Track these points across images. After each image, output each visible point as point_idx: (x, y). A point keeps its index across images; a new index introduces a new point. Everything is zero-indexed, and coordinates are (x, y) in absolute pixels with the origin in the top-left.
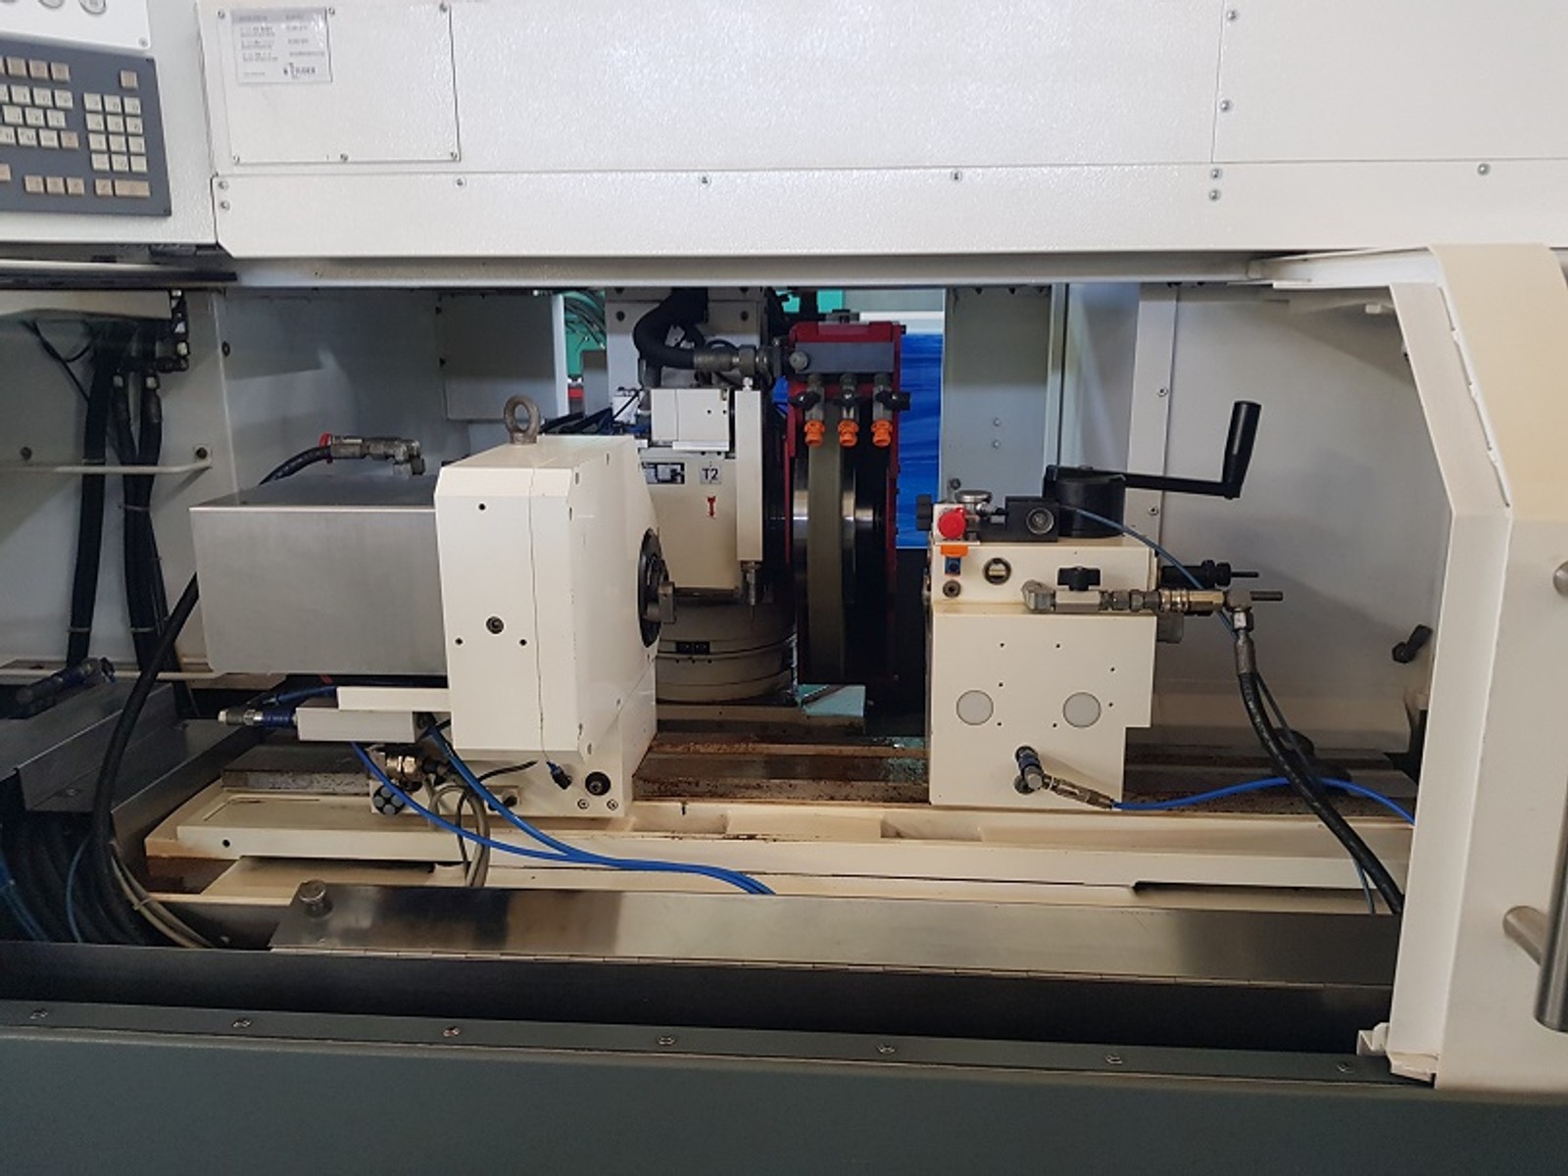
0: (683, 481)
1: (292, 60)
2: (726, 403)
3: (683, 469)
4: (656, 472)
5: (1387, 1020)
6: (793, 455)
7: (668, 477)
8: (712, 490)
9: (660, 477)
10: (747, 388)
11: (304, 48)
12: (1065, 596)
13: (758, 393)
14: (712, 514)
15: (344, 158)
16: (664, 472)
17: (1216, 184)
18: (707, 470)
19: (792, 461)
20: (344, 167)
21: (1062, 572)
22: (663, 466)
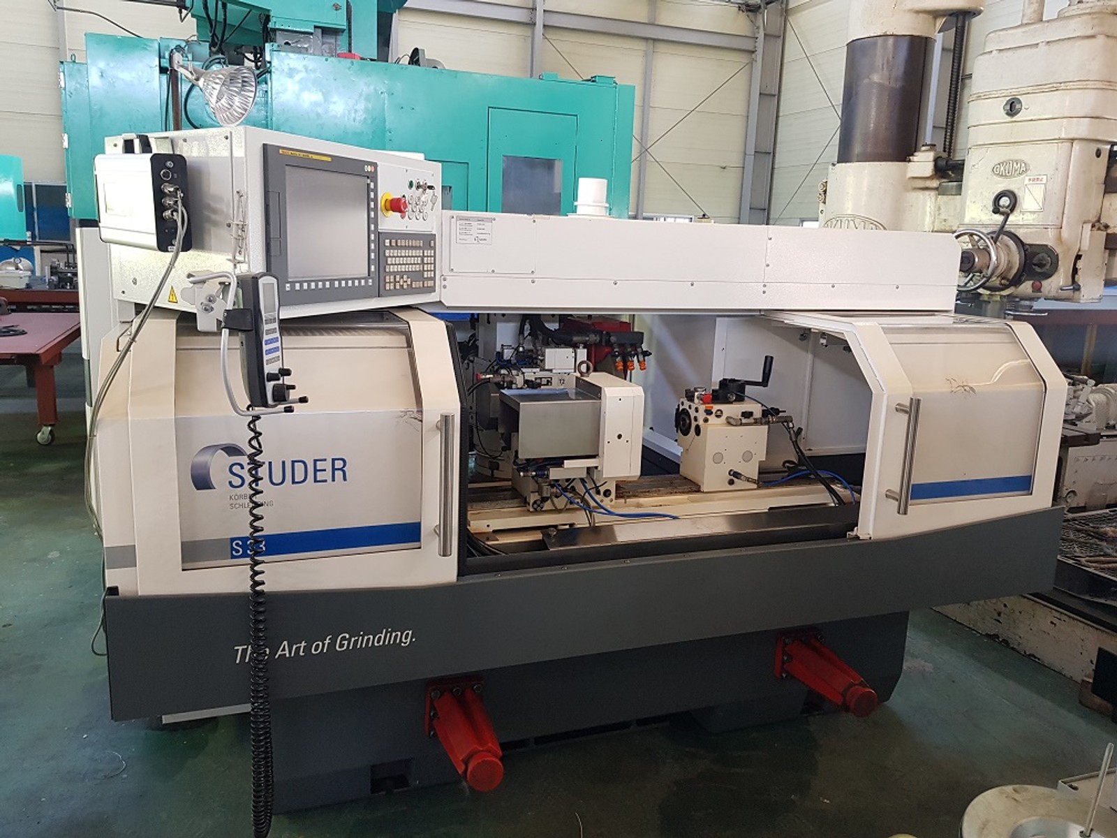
0: (551, 384)
1: (478, 235)
5: (857, 526)
7: (546, 383)
10: (581, 347)
11: (483, 232)
12: (744, 421)
13: (586, 350)
15: (493, 271)
17: (765, 289)
20: (493, 275)
21: (743, 413)
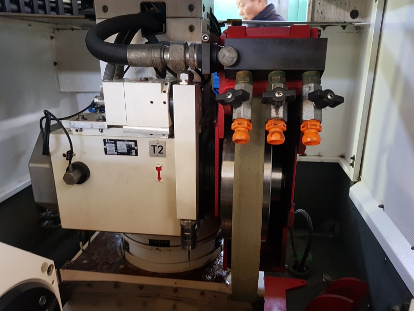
0: (137, 154)
2: (166, 95)
3: (136, 145)
4: (116, 147)
6: (222, 137)
7: (125, 151)
8: (159, 161)
9: (119, 151)
10: (184, 83)
13: (193, 87)
14: (159, 178)
16: (122, 147)
18: (154, 146)
19: (221, 141)
22: (121, 142)
